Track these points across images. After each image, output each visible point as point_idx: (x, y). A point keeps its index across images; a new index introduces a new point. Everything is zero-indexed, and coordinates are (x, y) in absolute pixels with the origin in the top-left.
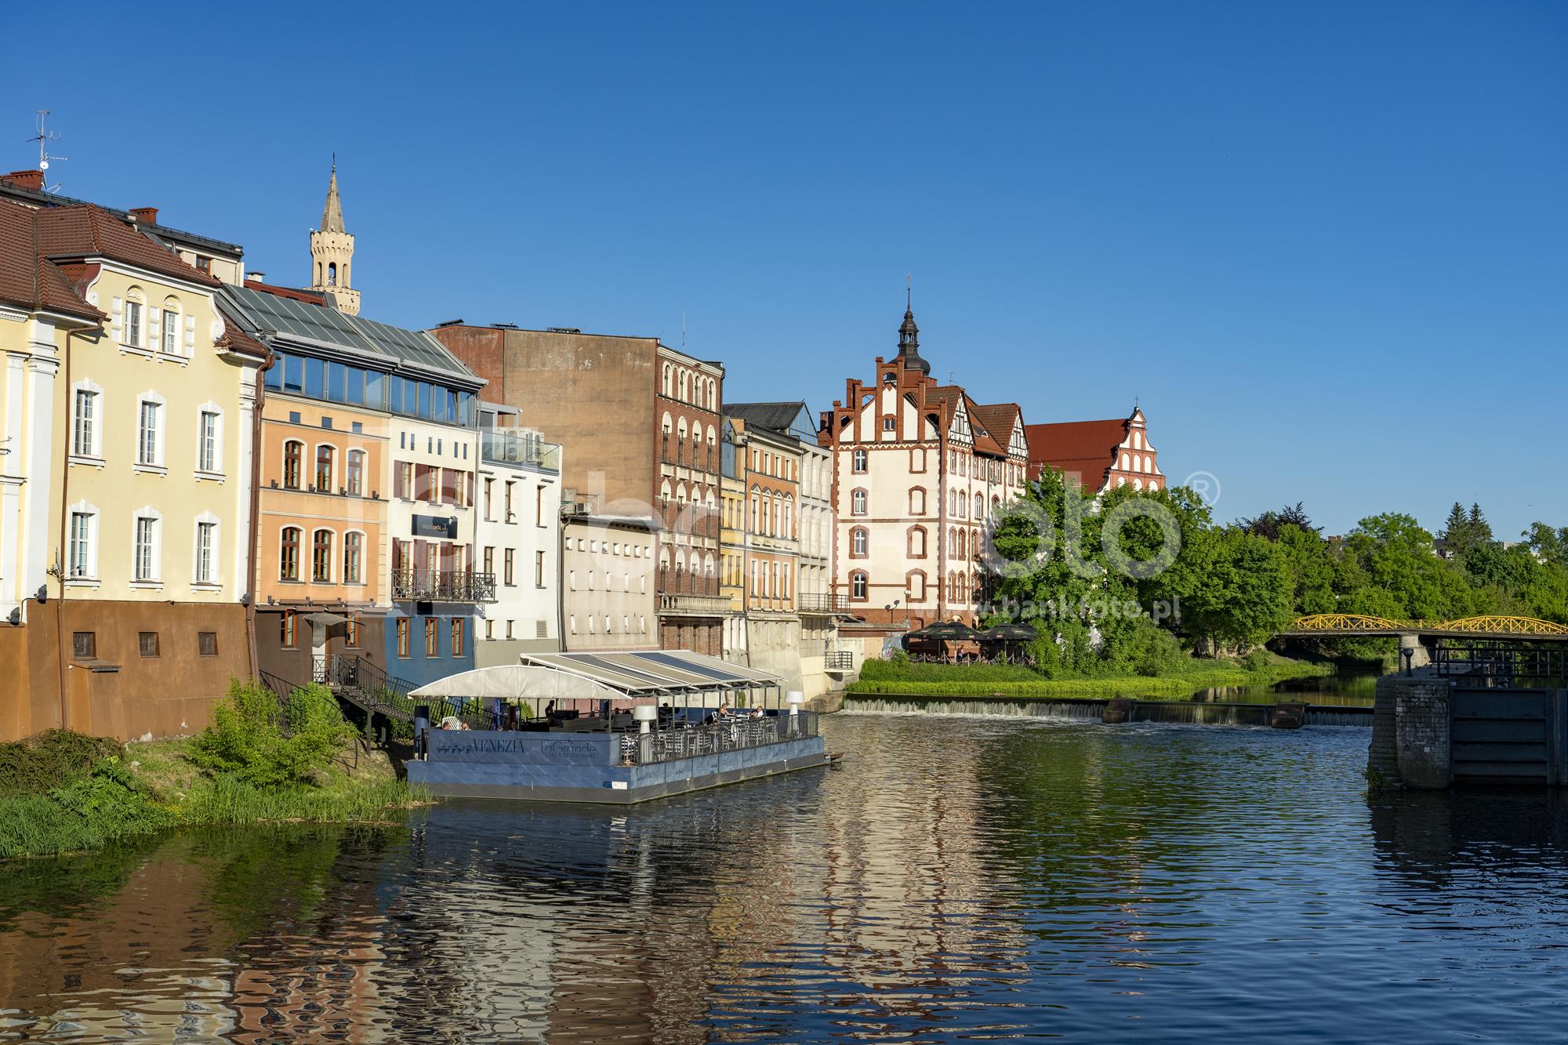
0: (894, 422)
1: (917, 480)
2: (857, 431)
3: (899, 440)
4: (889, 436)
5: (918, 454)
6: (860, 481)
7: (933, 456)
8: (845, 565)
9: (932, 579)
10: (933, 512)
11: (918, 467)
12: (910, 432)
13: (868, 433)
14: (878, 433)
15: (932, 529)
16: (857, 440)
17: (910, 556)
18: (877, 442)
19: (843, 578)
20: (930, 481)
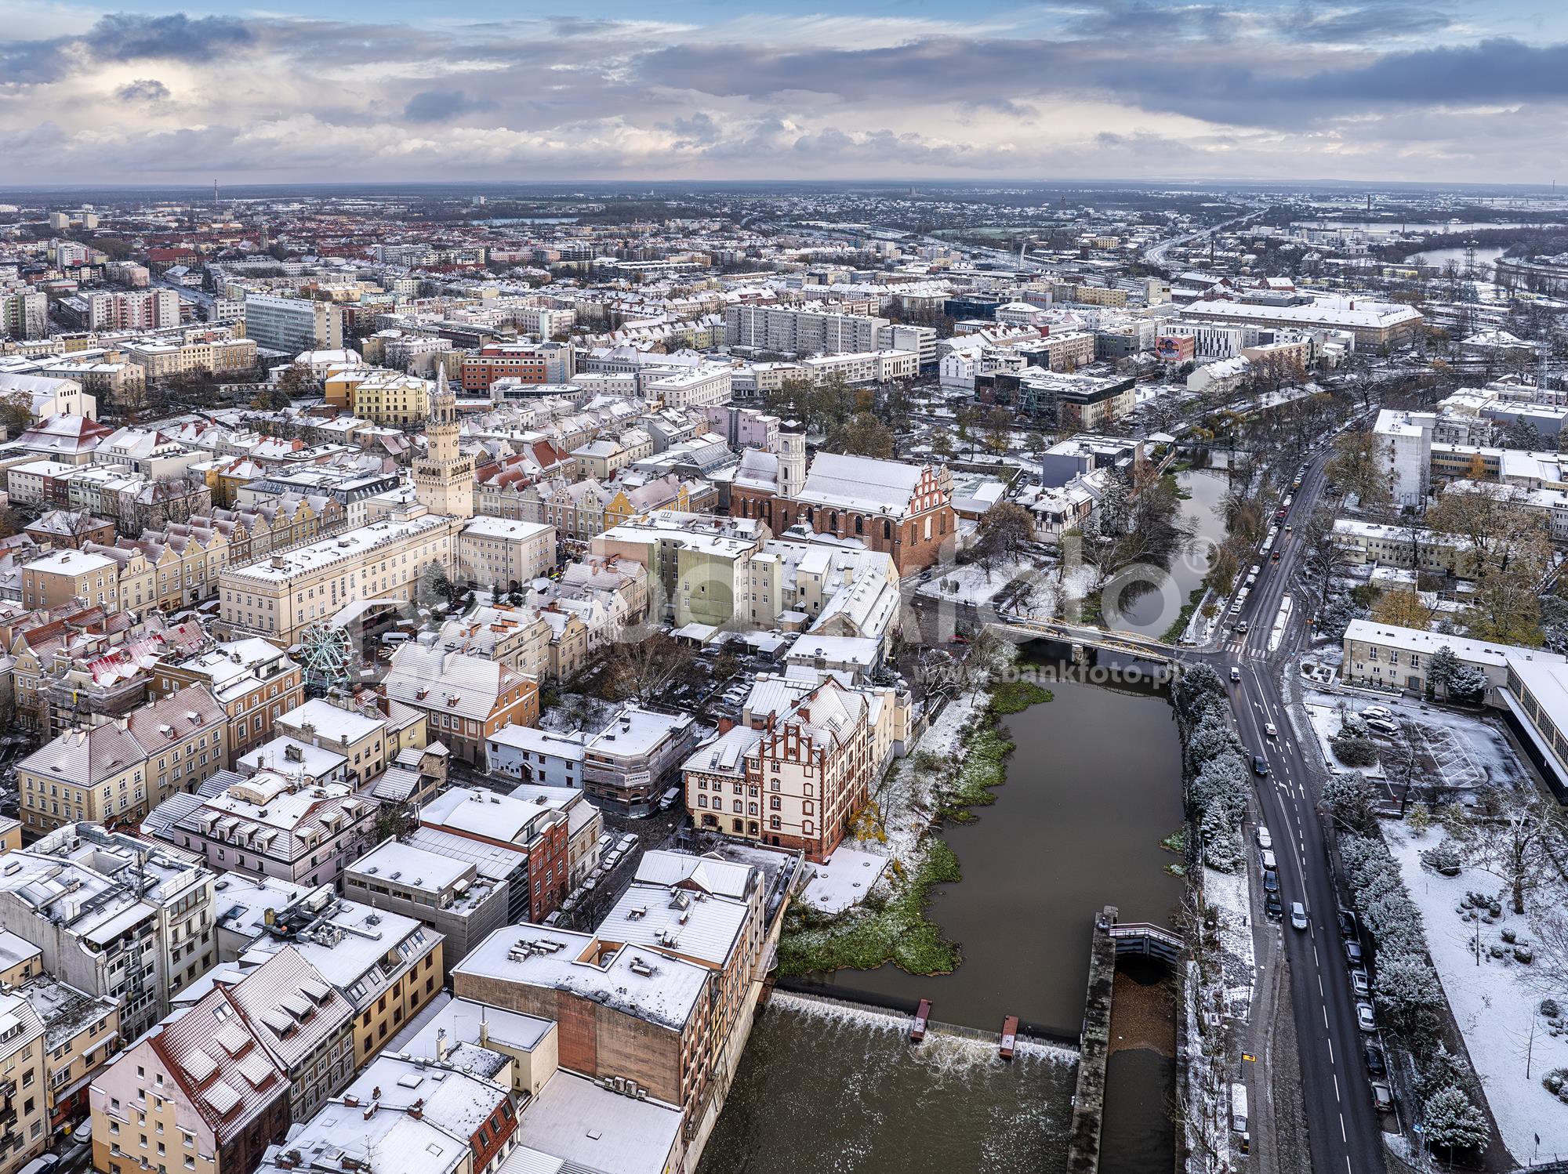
0: (796, 752)
1: (808, 780)
2: (774, 752)
3: (798, 760)
4: (792, 757)
5: (808, 769)
6: (775, 775)
7: (817, 771)
8: (768, 813)
9: (817, 825)
10: (817, 795)
11: (808, 773)
12: (804, 758)
13: (780, 754)
14: (786, 755)
15: (817, 804)
16: (774, 756)
17: (805, 813)
18: (786, 759)
19: (767, 817)
20: (816, 781)
